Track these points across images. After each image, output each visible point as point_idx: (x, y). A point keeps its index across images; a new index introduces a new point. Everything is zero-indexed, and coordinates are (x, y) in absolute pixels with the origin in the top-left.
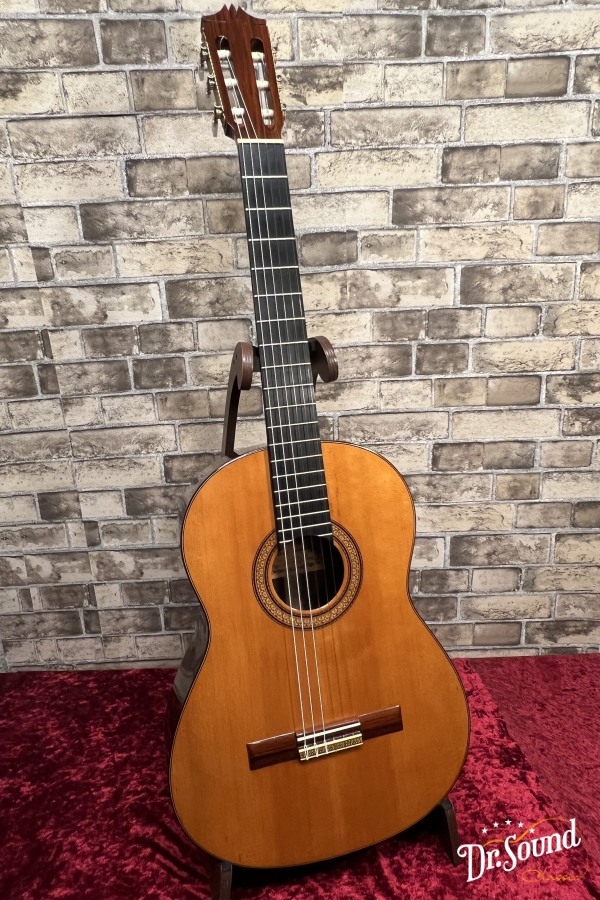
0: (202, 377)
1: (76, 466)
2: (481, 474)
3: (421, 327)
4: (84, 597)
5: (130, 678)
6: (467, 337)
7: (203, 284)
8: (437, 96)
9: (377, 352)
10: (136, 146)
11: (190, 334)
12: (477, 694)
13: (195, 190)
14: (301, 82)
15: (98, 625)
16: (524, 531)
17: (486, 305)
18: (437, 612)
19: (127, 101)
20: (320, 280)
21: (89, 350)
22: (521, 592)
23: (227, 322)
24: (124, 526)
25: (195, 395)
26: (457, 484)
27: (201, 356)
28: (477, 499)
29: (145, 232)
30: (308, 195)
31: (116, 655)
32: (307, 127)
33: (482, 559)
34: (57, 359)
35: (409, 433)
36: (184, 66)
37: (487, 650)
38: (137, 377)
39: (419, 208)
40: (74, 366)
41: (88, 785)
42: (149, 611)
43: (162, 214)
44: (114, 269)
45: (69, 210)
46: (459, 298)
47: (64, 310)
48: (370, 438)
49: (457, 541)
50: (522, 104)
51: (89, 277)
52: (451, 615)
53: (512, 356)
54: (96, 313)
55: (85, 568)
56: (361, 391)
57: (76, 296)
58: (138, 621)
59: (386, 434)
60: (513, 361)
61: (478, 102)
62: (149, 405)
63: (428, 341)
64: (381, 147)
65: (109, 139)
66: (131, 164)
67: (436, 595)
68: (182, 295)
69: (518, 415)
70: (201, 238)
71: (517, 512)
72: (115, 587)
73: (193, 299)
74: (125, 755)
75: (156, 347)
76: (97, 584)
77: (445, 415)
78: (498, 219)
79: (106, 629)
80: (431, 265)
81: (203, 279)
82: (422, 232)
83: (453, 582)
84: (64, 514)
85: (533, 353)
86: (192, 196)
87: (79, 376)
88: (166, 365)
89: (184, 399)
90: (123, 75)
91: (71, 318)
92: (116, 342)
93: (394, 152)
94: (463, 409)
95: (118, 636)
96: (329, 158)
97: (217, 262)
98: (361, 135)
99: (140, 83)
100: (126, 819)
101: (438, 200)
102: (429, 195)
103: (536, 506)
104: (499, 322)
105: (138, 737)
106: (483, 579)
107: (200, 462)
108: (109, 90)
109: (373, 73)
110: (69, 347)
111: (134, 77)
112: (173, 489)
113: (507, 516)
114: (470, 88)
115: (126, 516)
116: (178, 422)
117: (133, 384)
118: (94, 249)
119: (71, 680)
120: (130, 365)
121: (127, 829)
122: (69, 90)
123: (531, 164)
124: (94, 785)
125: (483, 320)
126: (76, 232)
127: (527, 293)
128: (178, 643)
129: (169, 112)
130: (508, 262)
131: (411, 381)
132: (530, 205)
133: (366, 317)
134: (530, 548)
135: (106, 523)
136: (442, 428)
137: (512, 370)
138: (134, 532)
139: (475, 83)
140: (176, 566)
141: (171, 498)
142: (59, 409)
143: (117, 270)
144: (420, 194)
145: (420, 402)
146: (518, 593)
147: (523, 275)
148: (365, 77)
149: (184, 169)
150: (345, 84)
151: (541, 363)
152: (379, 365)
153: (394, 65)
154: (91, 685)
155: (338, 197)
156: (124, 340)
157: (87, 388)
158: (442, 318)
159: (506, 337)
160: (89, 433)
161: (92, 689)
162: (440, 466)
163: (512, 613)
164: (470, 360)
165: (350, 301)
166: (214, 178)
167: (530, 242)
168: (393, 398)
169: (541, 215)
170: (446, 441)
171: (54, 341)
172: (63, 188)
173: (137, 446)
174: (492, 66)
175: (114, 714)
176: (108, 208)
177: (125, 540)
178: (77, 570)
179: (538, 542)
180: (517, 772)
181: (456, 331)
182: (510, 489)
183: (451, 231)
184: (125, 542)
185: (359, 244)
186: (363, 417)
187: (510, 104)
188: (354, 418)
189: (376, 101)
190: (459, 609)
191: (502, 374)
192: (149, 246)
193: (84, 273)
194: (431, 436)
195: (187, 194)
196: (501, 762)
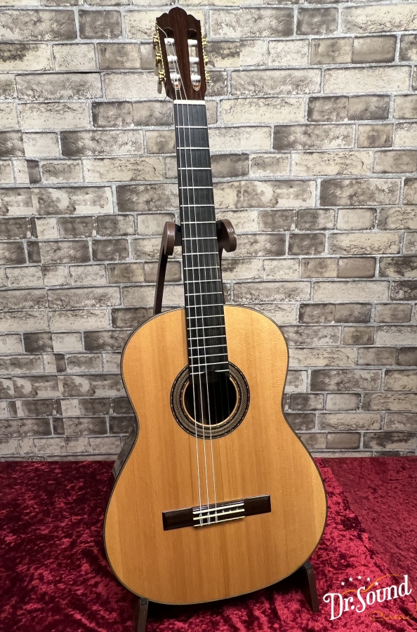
0: (139, 253)
1: (51, 314)
2: (333, 326)
3: (292, 221)
4: (53, 408)
5: (84, 467)
6: (324, 229)
7: (142, 188)
8: (304, 62)
9: (262, 239)
10: (99, 93)
11: (132, 223)
12: (329, 481)
13: (139, 124)
14: (211, 52)
15: (63, 428)
16: (363, 367)
17: (338, 207)
18: (302, 424)
19: (94, 63)
20: (222, 187)
21: (62, 232)
22: (360, 411)
23: (158, 215)
24: (82, 357)
25: (134, 266)
26: (316, 333)
27: (140, 239)
28: (330, 344)
29: (103, 152)
30: (215, 128)
31: (74, 450)
32: (215, 82)
33: (333, 387)
34: (40, 238)
35: (283, 296)
36: (133, 41)
37: (336, 452)
38: (94, 252)
39: (292, 138)
40: (52, 244)
41: (53, 538)
42: (98, 420)
43: (115, 138)
44: (81, 176)
45: (53, 135)
46: (319, 202)
47: (46, 204)
48: (255, 299)
49: (316, 373)
50: (363, 68)
51: (65, 181)
52: (311, 426)
53: (355, 243)
54: (68, 207)
55: (55, 387)
56: (250, 266)
57: (55, 194)
58: (91, 426)
59: (267, 297)
60: (356, 247)
61: (333, 66)
62: (103, 272)
63: (297, 231)
64: (265, 96)
65: (82, 88)
66: (96, 105)
67: (300, 412)
68: (128, 196)
69: (359, 285)
70: (141, 156)
71: (358, 353)
72: (75, 402)
73: (135, 198)
74: (79, 517)
75: (108, 232)
76: (62, 399)
77: (309, 284)
78: (347, 147)
79: (68, 432)
80: (300, 178)
81: (142, 185)
82: (294, 155)
83: (314, 403)
84: (42, 349)
85: (371, 241)
86: (136, 128)
87: (55, 251)
88: (115, 245)
89: (126, 269)
90: (92, 46)
91: (51, 210)
92: (80, 227)
93: (275, 100)
94: (321, 280)
95: (76, 436)
96: (230, 103)
97: (152, 173)
98: (252, 88)
99: (103, 51)
100: (79, 559)
101: (305, 133)
102: (299, 130)
103: (371, 349)
104: (346, 219)
105: (89, 506)
106: (334, 401)
107: (136, 313)
108: (83, 55)
109: (261, 46)
110: (49, 230)
111: (99, 47)
112: (118, 332)
113: (350, 356)
114: (327, 57)
115: (84, 351)
116: (122, 285)
117: (92, 257)
118: (69, 162)
119: (43, 467)
120: (90, 243)
121: (80, 566)
122: (57, 55)
123: (370, 110)
124: (57, 537)
125: (336, 218)
126: (57, 150)
127: (366, 199)
128: (118, 443)
129: (122, 70)
130: (353, 177)
131: (285, 259)
132: (369, 138)
133: (254, 214)
134: (367, 379)
135: (70, 356)
136: (307, 293)
137: (355, 253)
138: (90, 362)
139: (331, 53)
140: (118, 387)
141: (116, 339)
142: (40, 274)
143: (84, 177)
144: (292, 129)
145: (291, 274)
146: (358, 411)
147: (364, 186)
148: (254, 49)
149: (131, 109)
150: (241, 54)
151: (376, 248)
152: (263, 248)
153: (275, 41)
154: (57, 471)
155: (236, 130)
156: (86, 226)
157: (61, 259)
158: (307, 216)
159: (352, 230)
160: (60, 291)
161: (58, 473)
162: (305, 320)
163: (354, 426)
164: (327, 245)
165: (243, 203)
166: (151, 116)
167: (369, 163)
168: (272, 270)
169: (376, 145)
170: (309, 302)
171: (40, 225)
172: (50, 120)
173: (93, 302)
174: (342, 42)
175: (72, 490)
176: (79, 134)
177: (83, 368)
178: (49, 389)
179: (373, 375)
180: (355, 533)
181: (317, 225)
182: (353, 337)
183: (314, 155)
184: (83, 369)
185: (250, 163)
186: (251, 284)
187: (355, 68)
188: (245, 285)
189: (262, 65)
190: (316, 422)
191: (348, 256)
192: (105, 161)
193: (61, 178)
194: (298, 298)
195: (132, 127)
196: (344, 527)
